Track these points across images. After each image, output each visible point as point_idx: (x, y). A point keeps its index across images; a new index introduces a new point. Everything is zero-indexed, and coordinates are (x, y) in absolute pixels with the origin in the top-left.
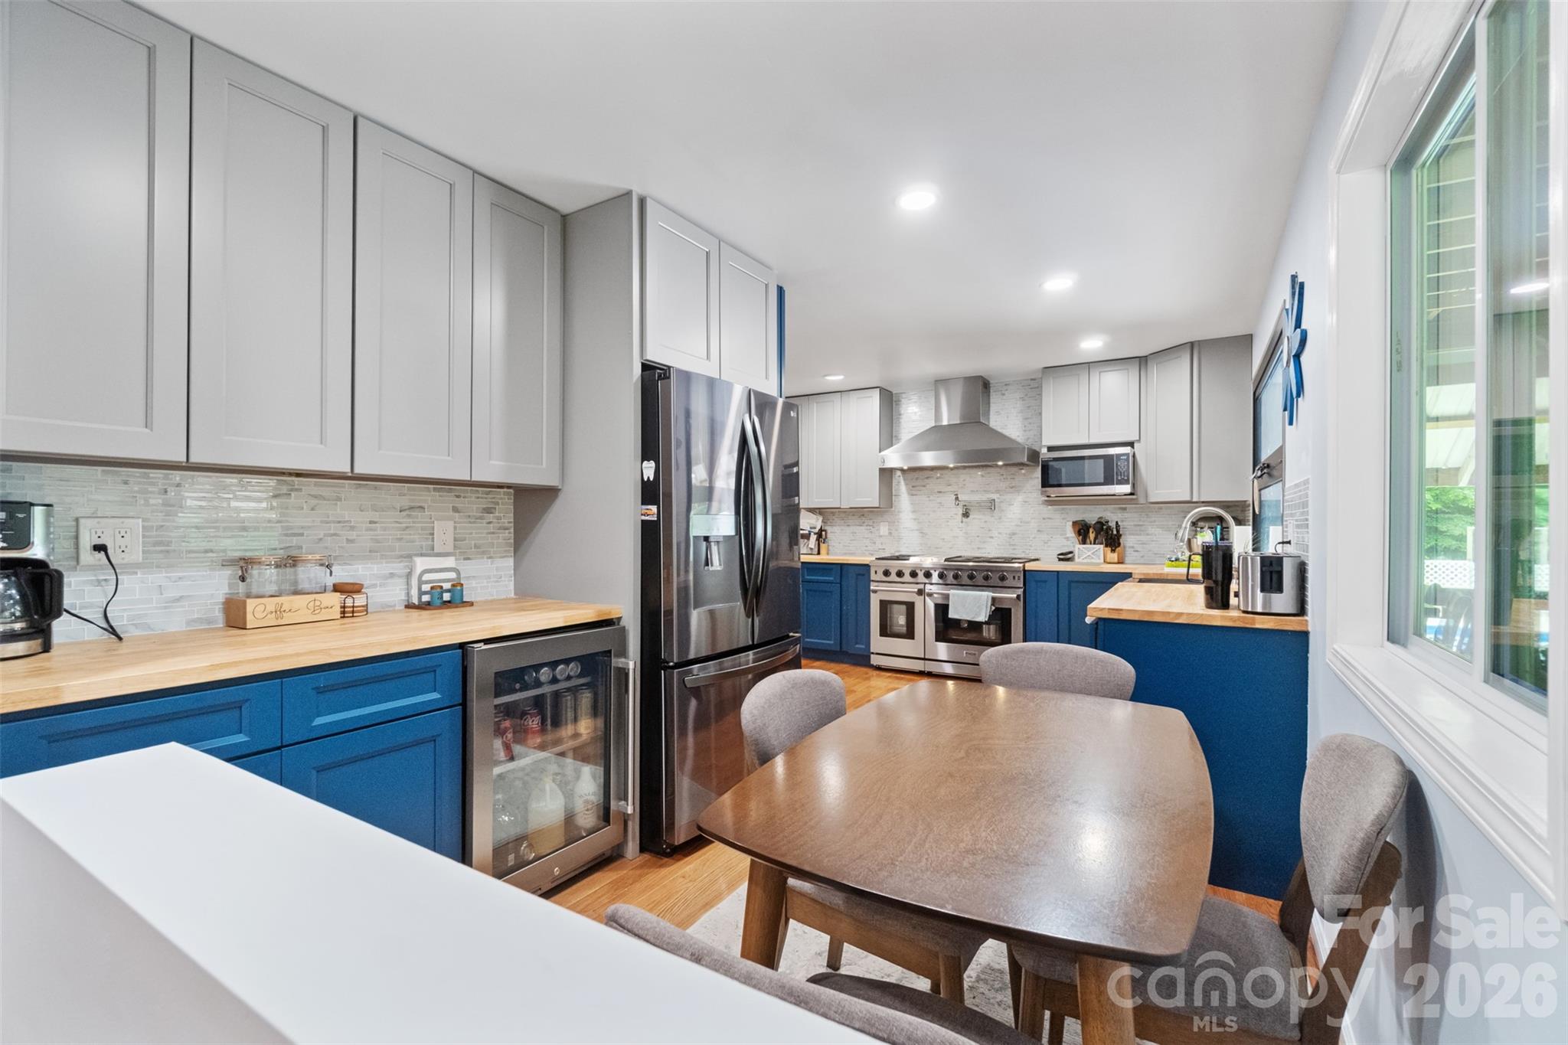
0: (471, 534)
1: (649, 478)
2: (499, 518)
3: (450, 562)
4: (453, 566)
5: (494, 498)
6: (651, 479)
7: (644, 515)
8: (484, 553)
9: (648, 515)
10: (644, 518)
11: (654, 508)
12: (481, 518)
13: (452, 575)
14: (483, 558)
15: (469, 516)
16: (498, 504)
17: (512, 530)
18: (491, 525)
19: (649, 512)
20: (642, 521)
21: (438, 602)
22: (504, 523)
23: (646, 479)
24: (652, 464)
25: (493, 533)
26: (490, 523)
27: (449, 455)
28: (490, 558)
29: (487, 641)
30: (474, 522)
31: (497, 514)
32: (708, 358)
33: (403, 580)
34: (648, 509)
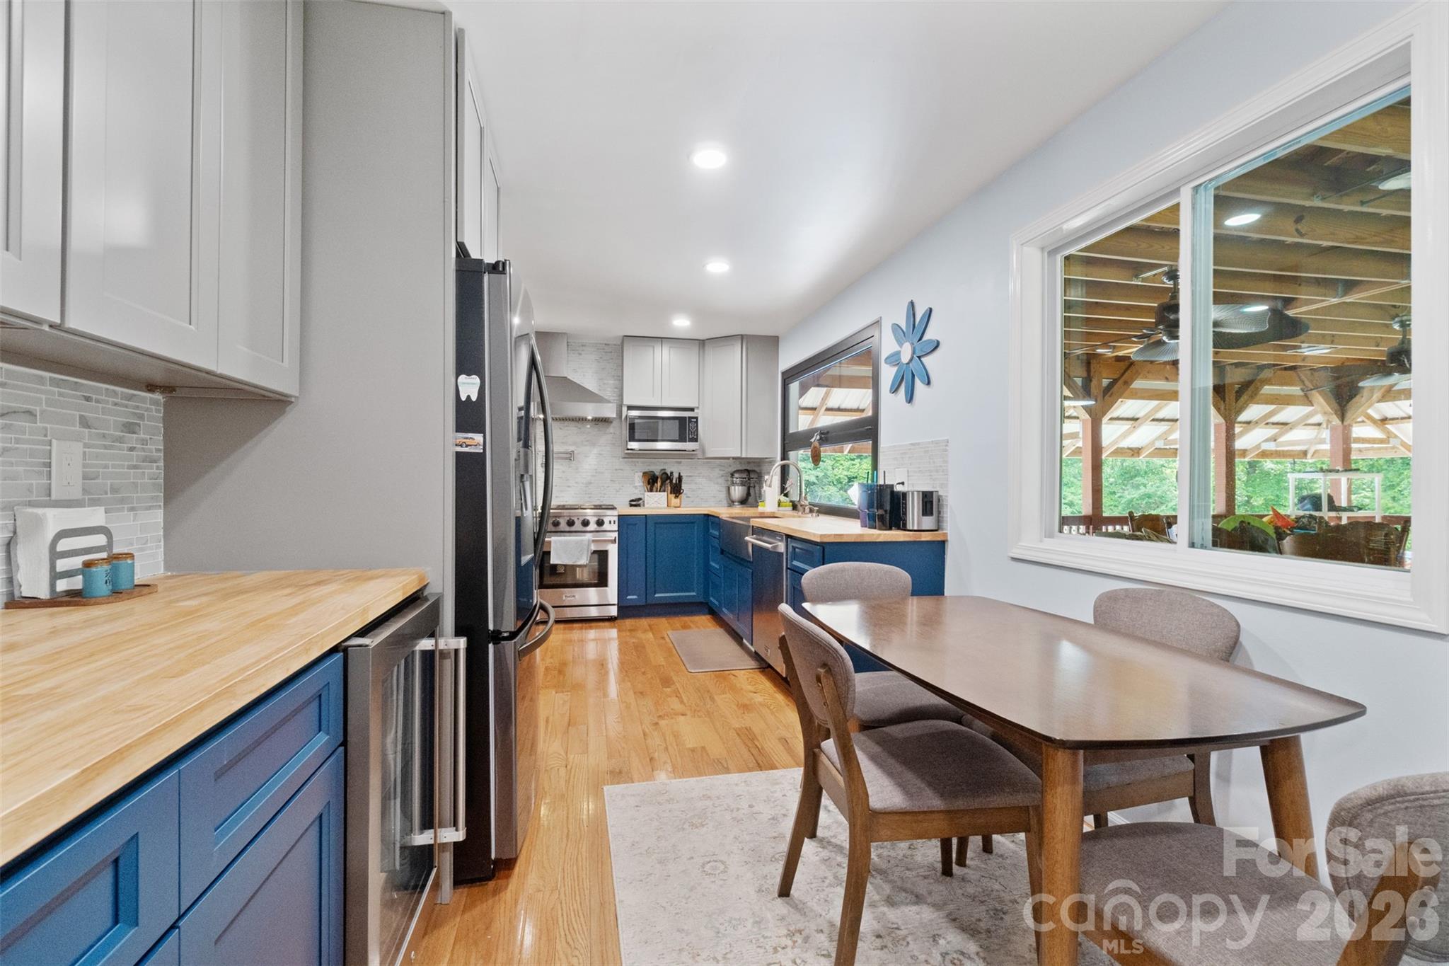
0: (106, 467)
1: (469, 397)
2: (144, 442)
3: (96, 517)
4: (103, 524)
5: (137, 407)
6: (474, 398)
7: (461, 446)
8: (122, 501)
9: (467, 446)
10: (459, 449)
11: (478, 438)
12: (120, 440)
13: (100, 540)
14: (122, 510)
15: (104, 436)
16: (141, 417)
17: (161, 464)
18: (134, 453)
19: (468, 442)
20: (457, 453)
21: (102, 588)
22: (150, 451)
23: (463, 398)
24: (476, 380)
25: (135, 467)
26: (132, 449)
27: (190, 322)
28: (132, 509)
30: (111, 447)
31: (142, 436)
34: (467, 438)
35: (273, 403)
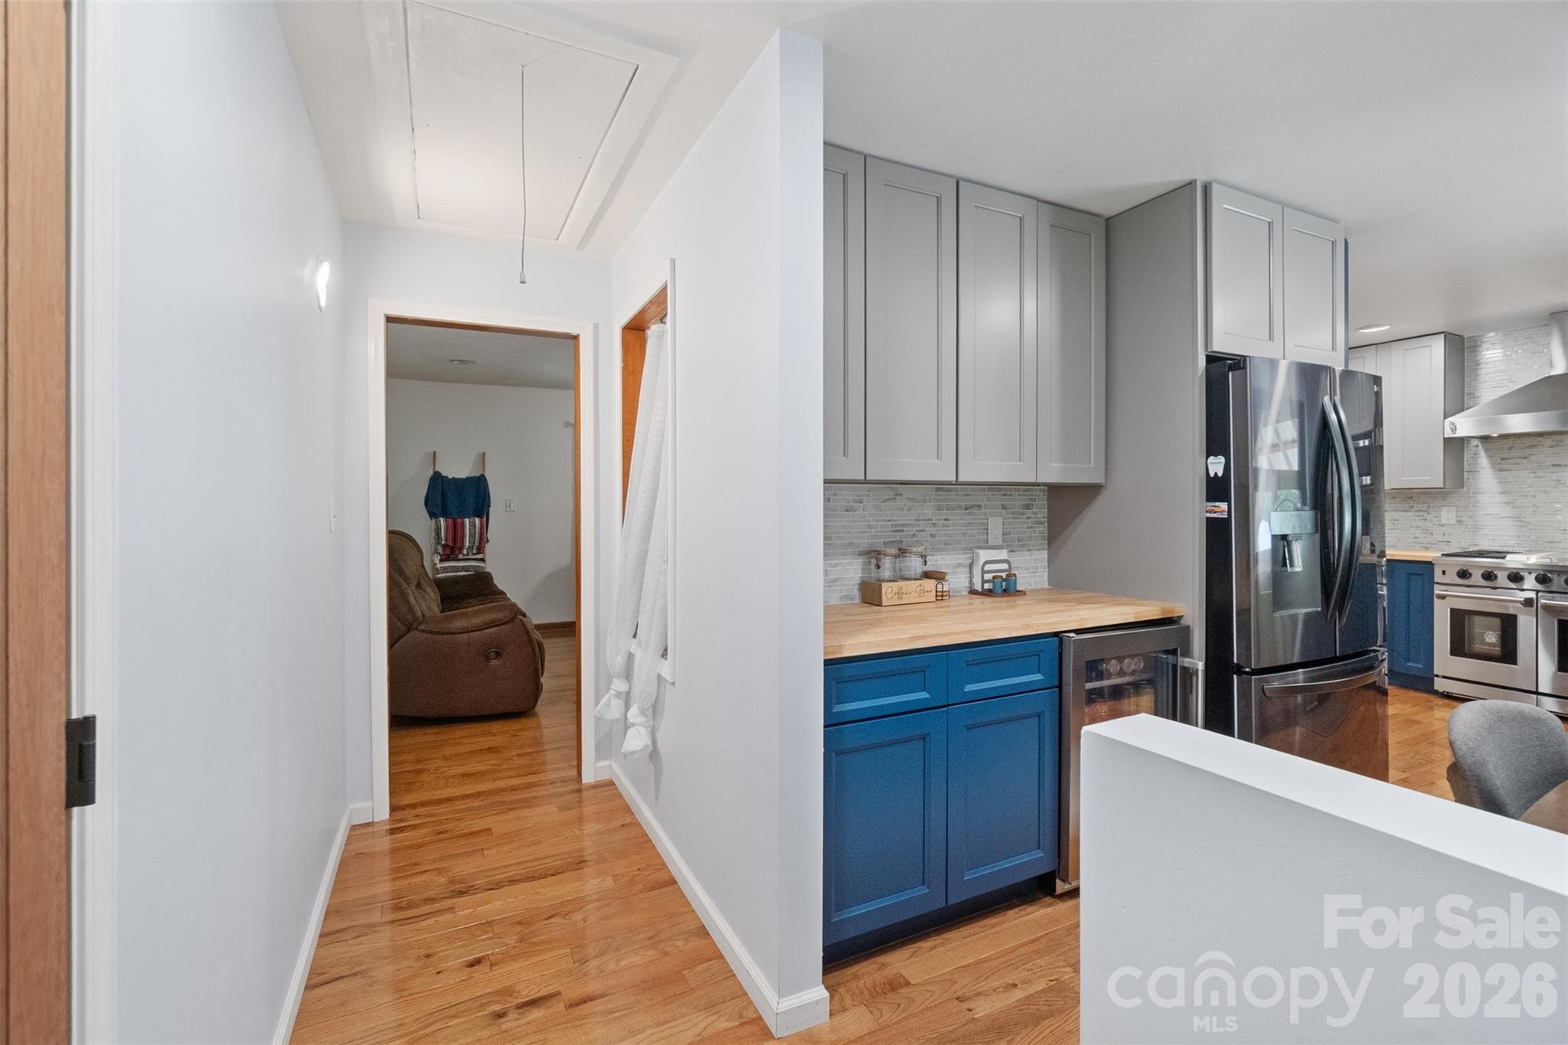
0: (1014, 528)
1: (1216, 474)
2: (1036, 513)
3: (1003, 554)
4: (1006, 558)
5: (1032, 495)
6: (1220, 474)
7: (1210, 512)
8: (1023, 546)
9: (1215, 513)
10: (1209, 515)
11: (1224, 506)
12: (1023, 514)
13: (1005, 566)
14: (1024, 550)
15: (1013, 513)
16: (1034, 500)
17: (1046, 525)
18: (1030, 520)
19: (1216, 509)
20: (1207, 518)
21: (999, 590)
22: (1040, 518)
23: (1212, 475)
24: (1222, 459)
25: (1031, 527)
26: (1028, 518)
27: (1020, 461)
28: (1029, 550)
29: (1078, 631)
30: (1017, 518)
31: (1035, 510)
32: (1271, 338)
33: (967, 570)
34: (1215, 506)
35: (1091, 491)
